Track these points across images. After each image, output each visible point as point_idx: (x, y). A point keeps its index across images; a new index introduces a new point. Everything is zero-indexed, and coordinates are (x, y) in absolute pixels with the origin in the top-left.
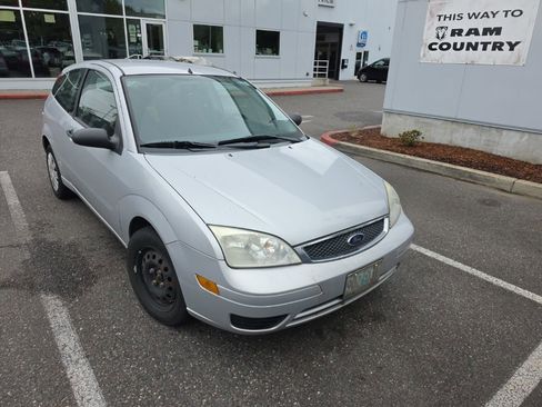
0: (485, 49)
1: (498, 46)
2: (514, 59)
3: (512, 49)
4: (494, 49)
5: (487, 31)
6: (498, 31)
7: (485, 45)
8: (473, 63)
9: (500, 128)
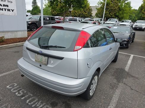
0: (5, 10)
1: (9, 10)
2: (14, 14)
3: (13, 11)
4: (8, 11)
5: (4, 5)
6: (7, 6)
7: (5, 9)
8: (3, 14)
9: (17, 31)
